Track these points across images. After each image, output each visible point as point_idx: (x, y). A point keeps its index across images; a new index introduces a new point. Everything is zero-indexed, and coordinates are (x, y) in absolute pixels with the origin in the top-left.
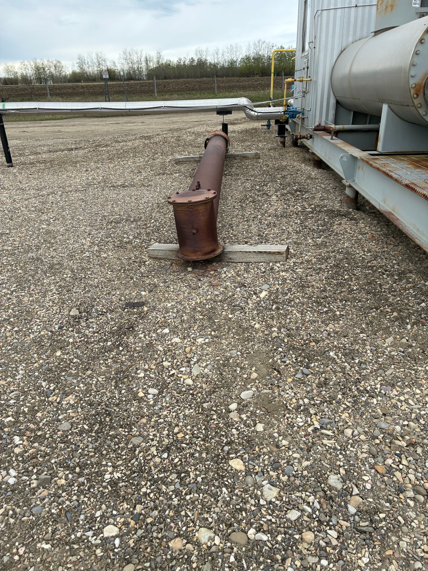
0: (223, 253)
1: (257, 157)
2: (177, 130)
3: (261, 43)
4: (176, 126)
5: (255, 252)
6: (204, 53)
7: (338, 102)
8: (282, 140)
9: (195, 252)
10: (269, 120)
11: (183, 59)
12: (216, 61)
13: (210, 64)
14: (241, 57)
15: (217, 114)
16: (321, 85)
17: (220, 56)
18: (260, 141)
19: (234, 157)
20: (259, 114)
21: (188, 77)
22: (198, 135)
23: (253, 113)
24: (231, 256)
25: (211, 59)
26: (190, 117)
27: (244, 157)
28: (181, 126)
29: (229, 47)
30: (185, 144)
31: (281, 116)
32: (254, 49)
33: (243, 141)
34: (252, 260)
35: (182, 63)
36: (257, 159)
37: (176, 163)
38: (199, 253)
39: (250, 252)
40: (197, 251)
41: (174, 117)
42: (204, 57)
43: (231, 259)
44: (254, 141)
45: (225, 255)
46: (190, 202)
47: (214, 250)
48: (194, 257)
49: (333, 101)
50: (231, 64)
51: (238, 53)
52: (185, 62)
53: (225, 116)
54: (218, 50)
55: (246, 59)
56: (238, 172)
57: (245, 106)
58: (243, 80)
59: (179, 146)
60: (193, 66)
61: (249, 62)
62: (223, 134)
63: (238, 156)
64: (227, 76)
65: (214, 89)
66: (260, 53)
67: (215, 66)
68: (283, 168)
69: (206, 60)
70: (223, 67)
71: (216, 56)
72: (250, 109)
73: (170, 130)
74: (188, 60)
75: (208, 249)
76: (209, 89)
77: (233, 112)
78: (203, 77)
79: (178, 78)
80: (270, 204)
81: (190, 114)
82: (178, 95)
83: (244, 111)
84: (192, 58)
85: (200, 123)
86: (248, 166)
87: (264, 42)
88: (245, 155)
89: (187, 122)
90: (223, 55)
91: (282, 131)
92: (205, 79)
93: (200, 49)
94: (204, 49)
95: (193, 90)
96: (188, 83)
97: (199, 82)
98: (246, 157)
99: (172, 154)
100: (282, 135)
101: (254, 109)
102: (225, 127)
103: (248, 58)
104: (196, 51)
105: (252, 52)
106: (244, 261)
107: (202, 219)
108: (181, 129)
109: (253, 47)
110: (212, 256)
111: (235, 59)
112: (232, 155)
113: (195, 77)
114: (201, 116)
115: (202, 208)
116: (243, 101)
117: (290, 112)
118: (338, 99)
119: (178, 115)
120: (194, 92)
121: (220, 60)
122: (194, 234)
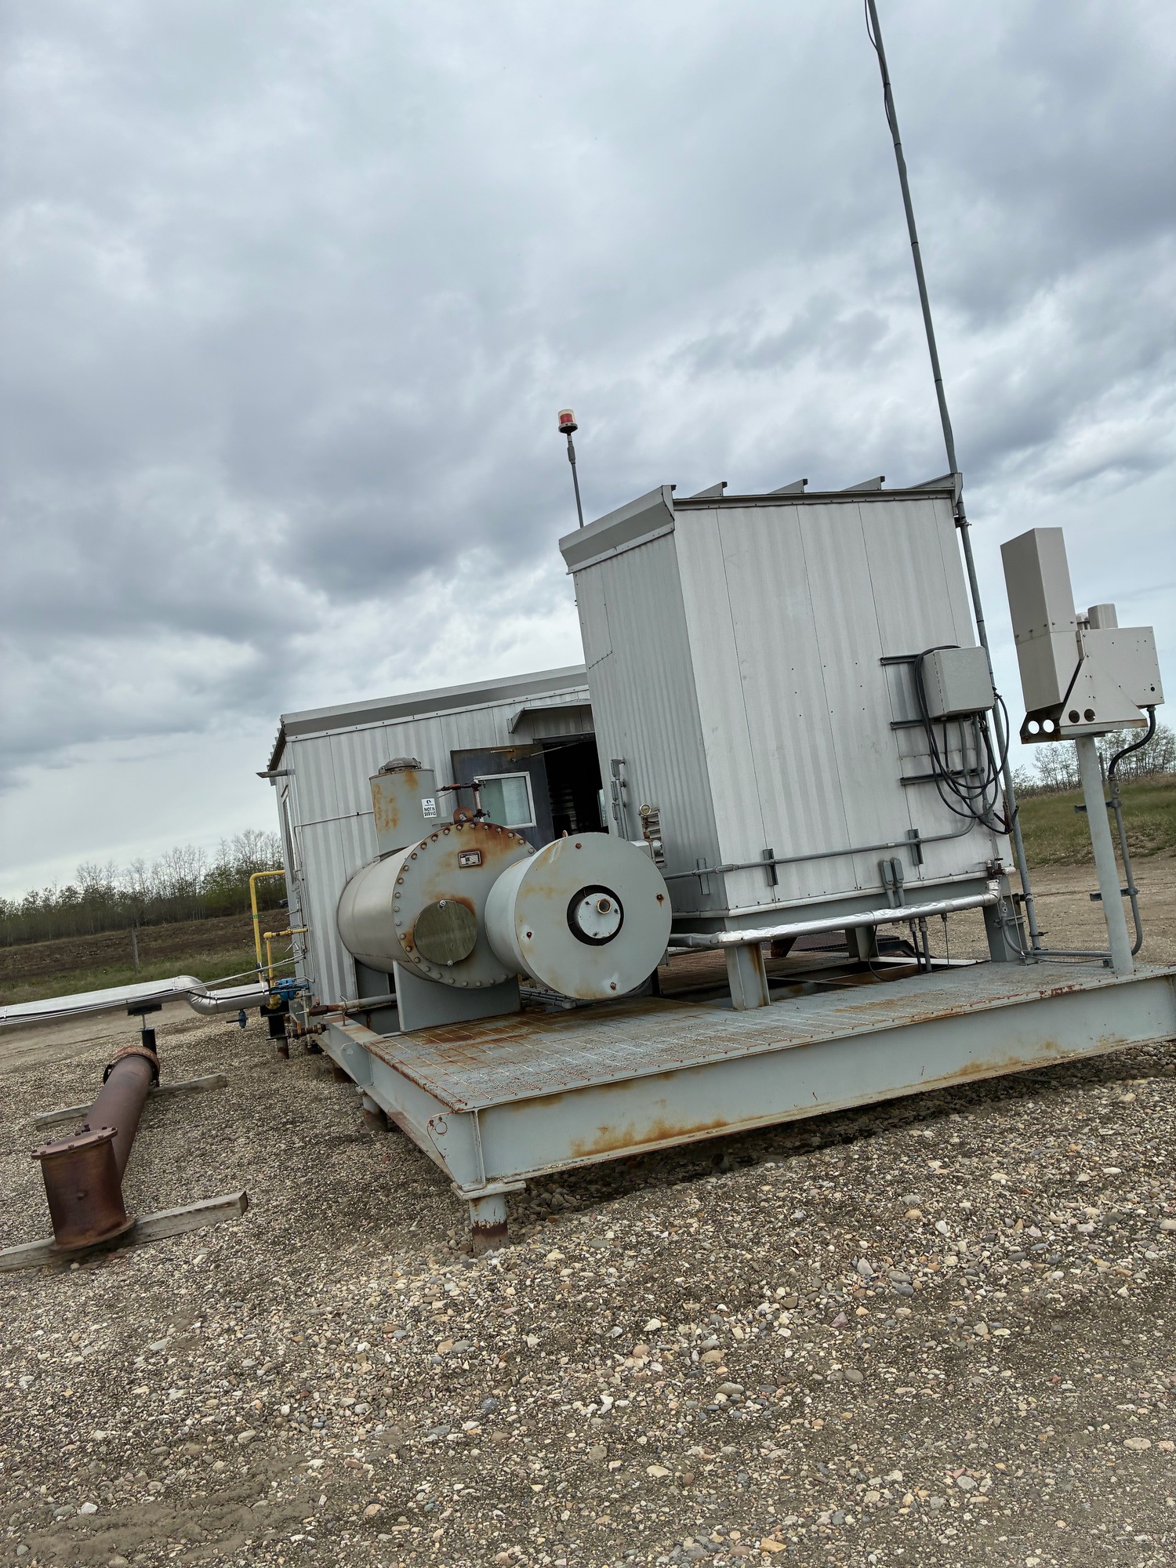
0: (135, 1227)
1: (221, 1083)
2: (33, 1067)
3: (252, 838)
4: (29, 1059)
5: (190, 1212)
6: (104, 874)
7: (358, 963)
8: (281, 1044)
9: (83, 1232)
10: (242, 1010)
11: (41, 894)
12: (138, 888)
13: (123, 895)
14: (204, 872)
15: (130, 1013)
16: (321, 938)
17: (148, 875)
18: (236, 1056)
19: (172, 1092)
20: (219, 1002)
21: (58, 935)
22: (92, 1066)
23: (206, 1001)
24: (149, 1231)
25: (121, 885)
26: (68, 1033)
27: (195, 1089)
28: (46, 1057)
29: (171, 853)
30: (58, 1091)
31: (265, 998)
32: (237, 851)
33: (198, 1062)
34: (187, 1228)
35: (39, 902)
36: (220, 1087)
37: (38, 1129)
38: (91, 1233)
39: (181, 1214)
40: (88, 1230)
41: (21, 1040)
42: (104, 883)
43: (150, 1236)
44: (223, 1057)
45: (140, 1232)
46: (71, 1148)
47: (118, 1225)
48: (82, 1242)
49: (348, 962)
50: (181, 889)
51: (196, 865)
52: (47, 899)
53: (146, 1016)
54: (141, 863)
55: (220, 875)
56: (178, 1117)
57: (188, 992)
58: (213, 925)
59: (42, 1097)
60: (73, 907)
61: (228, 880)
62: (146, 1052)
63: (179, 1089)
64: (172, 918)
65: (133, 957)
66: (254, 858)
67: (136, 898)
68: (270, 1095)
69: (109, 888)
70: (159, 899)
71: (136, 876)
72: (200, 996)
73: (16, 1070)
74: (58, 894)
75: (105, 1223)
76: (120, 959)
77: (164, 1006)
78: (103, 929)
79: (28, 941)
80: (232, 1151)
81: (68, 1026)
82: (32, 984)
83: (188, 1000)
84: (69, 889)
85: (95, 1042)
86: (200, 1103)
87: (261, 834)
88: (194, 1085)
89: (61, 1046)
90: (155, 873)
91: (277, 1028)
92: (107, 933)
93: (91, 865)
94: (102, 865)
95: (73, 968)
96: (60, 949)
97: (90, 944)
98: (197, 1088)
99: (26, 1114)
100: (279, 1036)
101: (208, 994)
102: (149, 1037)
103: (223, 872)
104: (80, 871)
105: (232, 858)
106: (172, 1233)
107: (93, 1172)
108: (44, 1064)
109: (233, 848)
110: (116, 1233)
111: (189, 878)
112: (166, 1090)
113: (80, 932)
114: (100, 1027)
115: (92, 1156)
116: (184, 982)
117: (282, 989)
118: (358, 957)
119: (34, 1032)
120: (78, 972)
121: (148, 884)
122: (80, 1199)
